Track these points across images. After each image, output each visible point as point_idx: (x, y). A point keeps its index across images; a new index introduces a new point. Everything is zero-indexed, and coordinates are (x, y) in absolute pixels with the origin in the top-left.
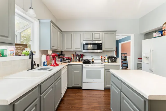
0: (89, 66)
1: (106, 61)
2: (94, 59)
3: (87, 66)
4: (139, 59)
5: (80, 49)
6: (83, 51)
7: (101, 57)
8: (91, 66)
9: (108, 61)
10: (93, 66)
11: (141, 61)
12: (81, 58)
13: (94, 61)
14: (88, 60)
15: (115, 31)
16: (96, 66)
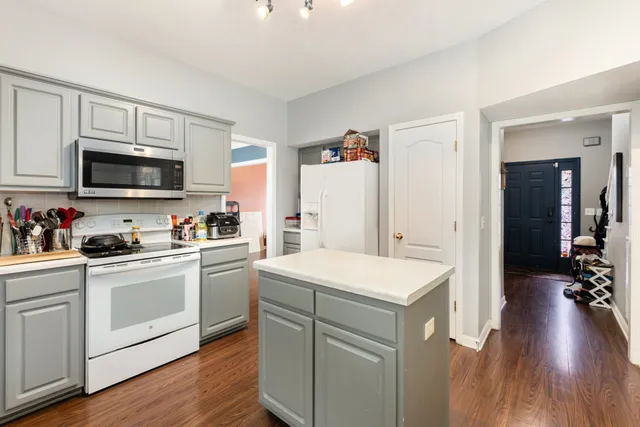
0: (131, 266)
1: (202, 232)
2: (142, 229)
3: (116, 268)
4: (287, 218)
5: (60, 182)
6: (83, 191)
7: (174, 217)
8: (138, 264)
9: (209, 233)
10: (152, 263)
11: (298, 226)
12: (57, 231)
13: (144, 241)
14: (114, 237)
15: (230, 124)
16: (164, 260)
